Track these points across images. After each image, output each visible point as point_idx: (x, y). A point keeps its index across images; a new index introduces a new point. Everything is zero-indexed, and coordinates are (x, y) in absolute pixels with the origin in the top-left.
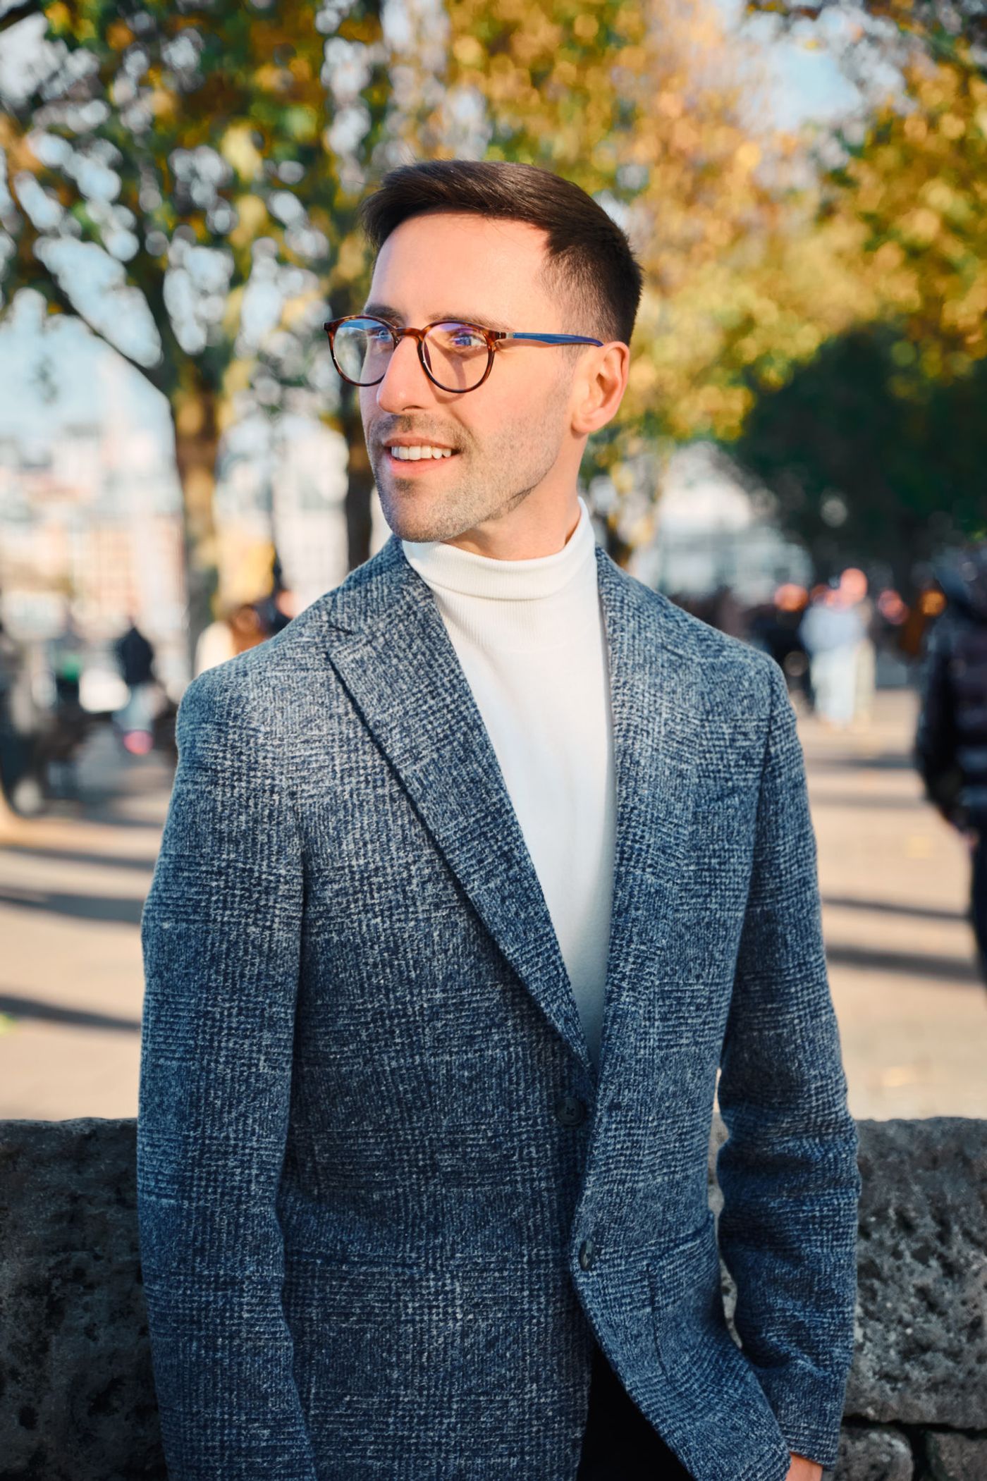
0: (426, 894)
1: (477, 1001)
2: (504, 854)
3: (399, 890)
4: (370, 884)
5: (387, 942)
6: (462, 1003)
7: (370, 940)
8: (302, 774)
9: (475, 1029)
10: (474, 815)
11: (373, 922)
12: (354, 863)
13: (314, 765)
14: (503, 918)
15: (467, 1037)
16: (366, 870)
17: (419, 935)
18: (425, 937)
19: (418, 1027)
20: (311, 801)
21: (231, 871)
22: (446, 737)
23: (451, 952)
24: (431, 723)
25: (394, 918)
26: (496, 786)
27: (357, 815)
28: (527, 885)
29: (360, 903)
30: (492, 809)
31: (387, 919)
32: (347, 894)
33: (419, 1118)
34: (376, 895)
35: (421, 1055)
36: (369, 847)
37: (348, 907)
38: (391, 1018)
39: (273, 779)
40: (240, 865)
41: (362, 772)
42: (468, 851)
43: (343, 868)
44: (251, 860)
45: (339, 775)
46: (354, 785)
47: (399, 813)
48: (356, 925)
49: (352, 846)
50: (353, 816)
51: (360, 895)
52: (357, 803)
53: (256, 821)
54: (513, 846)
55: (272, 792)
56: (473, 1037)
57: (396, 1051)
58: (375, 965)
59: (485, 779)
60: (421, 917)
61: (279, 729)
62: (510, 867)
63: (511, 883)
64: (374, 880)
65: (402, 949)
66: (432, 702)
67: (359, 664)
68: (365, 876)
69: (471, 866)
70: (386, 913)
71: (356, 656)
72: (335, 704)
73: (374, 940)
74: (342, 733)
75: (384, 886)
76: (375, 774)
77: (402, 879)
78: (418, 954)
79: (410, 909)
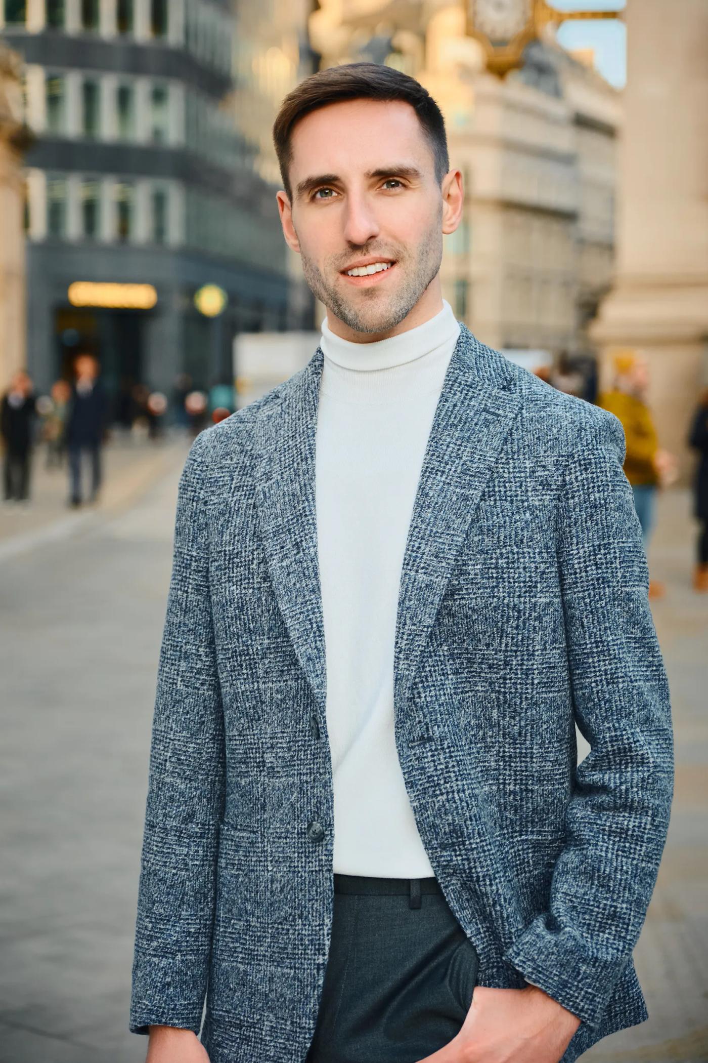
2: (297, 544)
3: (247, 567)
4: (233, 563)
5: (238, 603)
7: (230, 601)
8: (212, 489)
11: (232, 589)
12: (227, 549)
13: (221, 483)
14: (285, 586)
19: (256, 663)
20: (213, 507)
22: (289, 465)
23: (271, 612)
24: (285, 456)
25: (242, 586)
26: (304, 498)
27: (235, 517)
29: (227, 575)
30: (298, 513)
31: (239, 587)
32: (221, 570)
33: (257, 727)
34: (235, 571)
35: (258, 682)
36: (236, 538)
37: (221, 578)
38: (240, 655)
39: (195, 492)
41: (245, 488)
42: (277, 540)
43: (221, 552)
45: (232, 491)
46: (238, 497)
49: (228, 537)
50: (232, 517)
51: (227, 570)
52: (237, 509)
54: (303, 539)
55: (193, 501)
57: (244, 679)
58: (232, 618)
59: (299, 493)
60: (256, 587)
61: (208, 460)
62: (298, 553)
63: (296, 564)
64: (236, 560)
65: (246, 608)
66: (291, 443)
67: (269, 417)
68: (231, 557)
69: (276, 550)
70: (239, 583)
71: (270, 413)
72: (248, 443)
73: (232, 601)
74: (243, 463)
75: (240, 565)
76: (251, 490)
77: (249, 561)
78: (254, 612)
79: (251, 581)
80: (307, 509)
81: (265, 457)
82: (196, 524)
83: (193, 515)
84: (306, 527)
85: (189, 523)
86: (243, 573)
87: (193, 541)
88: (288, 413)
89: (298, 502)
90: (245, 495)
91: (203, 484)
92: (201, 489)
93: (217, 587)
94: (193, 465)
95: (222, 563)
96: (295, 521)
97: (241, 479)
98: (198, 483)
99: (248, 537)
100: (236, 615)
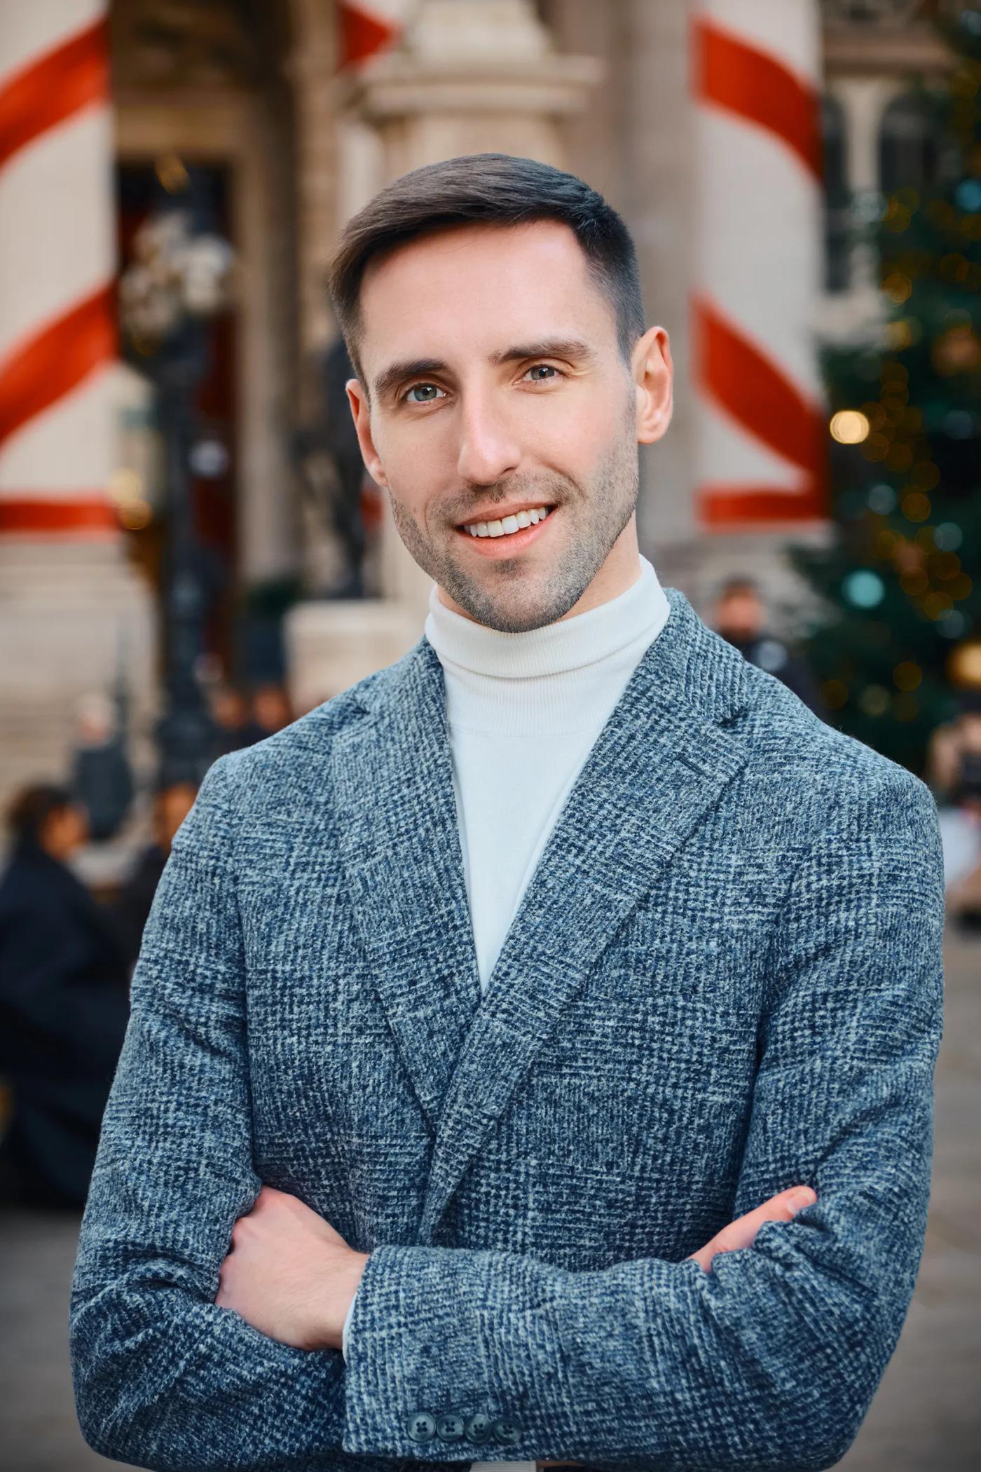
0: (351, 1015)
1: (396, 1155)
2: (443, 979)
3: (322, 1006)
4: (292, 995)
5: (302, 1068)
6: (377, 1154)
7: (285, 1063)
8: (250, 857)
9: (389, 1189)
10: (416, 927)
11: (288, 1041)
12: (279, 968)
13: (267, 851)
14: (426, 1056)
15: (380, 1197)
16: (291, 978)
17: (334, 1064)
18: (343, 1066)
19: (344, 1170)
20: (250, 888)
21: (167, 962)
22: (407, 831)
23: (370, 1089)
24: (397, 814)
25: (312, 1039)
26: (448, 895)
27: (297, 914)
28: (463, 1021)
29: (278, 1016)
30: (439, 922)
31: (302, 1039)
32: (265, 1004)
34: (296, 1009)
36: (301, 952)
37: (265, 1020)
38: (314, 1157)
39: (218, 859)
40: (177, 957)
41: (317, 868)
43: (266, 972)
44: (188, 952)
45: (291, 868)
46: (303, 882)
47: (341, 918)
48: (271, 1041)
49: (281, 948)
50: (292, 915)
51: (278, 1007)
52: (301, 901)
53: (199, 908)
54: (454, 970)
55: (214, 875)
56: (386, 1198)
57: (326, 1194)
58: (290, 1094)
59: (437, 885)
60: (340, 1041)
61: (241, 807)
62: (447, 996)
64: (297, 991)
65: (316, 1078)
66: (405, 791)
67: (356, 748)
68: (288, 985)
69: (400, 986)
70: (304, 1033)
71: (357, 740)
72: (319, 790)
73: (289, 1063)
74: (312, 823)
75: (306, 999)
76: (330, 871)
77: (327, 994)
78: (334, 1086)
79: (331, 1031)
80: (456, 914)
81: (358, 816)
82: (222, 916)
83: (216, 900)
84: (459, 949)
85: (207, 914)
86: (313, 1015)
87: (217, 946)
88: (393, 739)
89: (437, 902)
90: (319, 879)
91: (232, 847)
92: (229, 855)
93: (257, 1034)
94: (214, 814)
95: (268, 992)
96: (433, 934)
97: (309, 851)
98: (223, 844)
99: (325, 952)
100: (297, 1089)
